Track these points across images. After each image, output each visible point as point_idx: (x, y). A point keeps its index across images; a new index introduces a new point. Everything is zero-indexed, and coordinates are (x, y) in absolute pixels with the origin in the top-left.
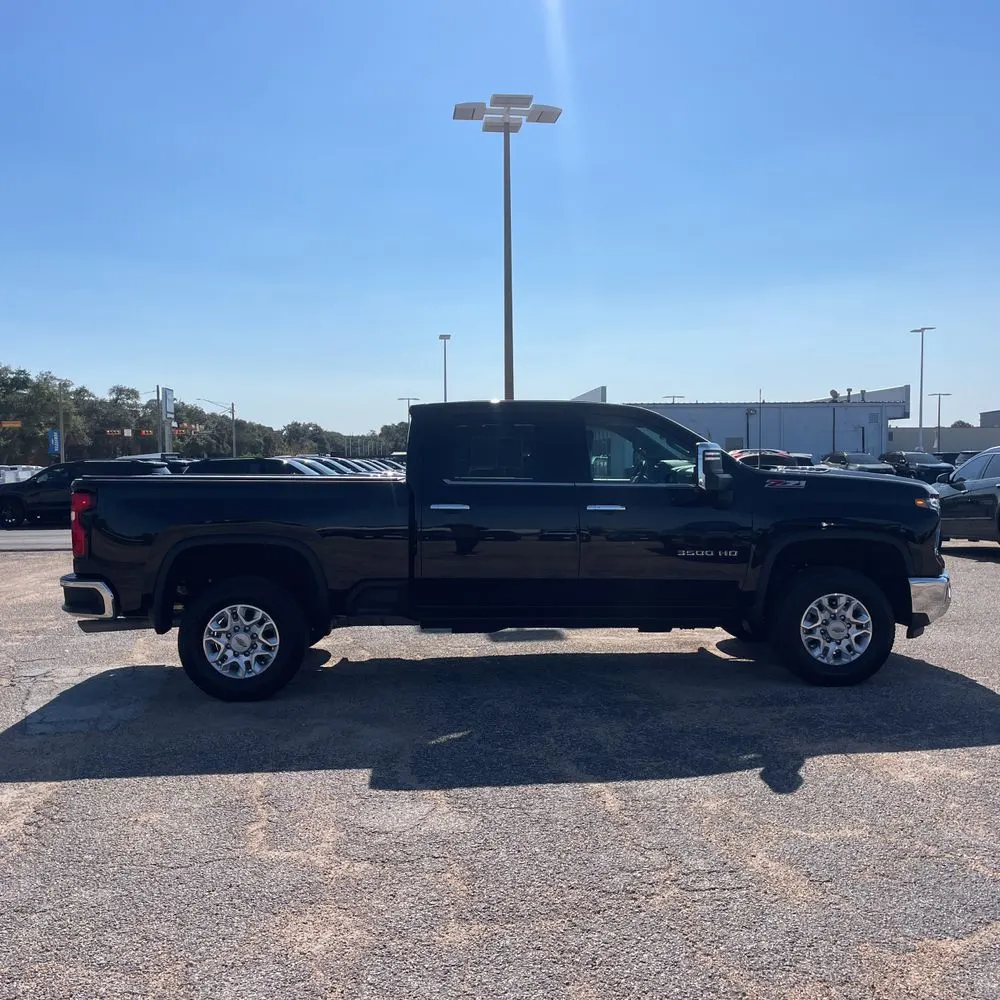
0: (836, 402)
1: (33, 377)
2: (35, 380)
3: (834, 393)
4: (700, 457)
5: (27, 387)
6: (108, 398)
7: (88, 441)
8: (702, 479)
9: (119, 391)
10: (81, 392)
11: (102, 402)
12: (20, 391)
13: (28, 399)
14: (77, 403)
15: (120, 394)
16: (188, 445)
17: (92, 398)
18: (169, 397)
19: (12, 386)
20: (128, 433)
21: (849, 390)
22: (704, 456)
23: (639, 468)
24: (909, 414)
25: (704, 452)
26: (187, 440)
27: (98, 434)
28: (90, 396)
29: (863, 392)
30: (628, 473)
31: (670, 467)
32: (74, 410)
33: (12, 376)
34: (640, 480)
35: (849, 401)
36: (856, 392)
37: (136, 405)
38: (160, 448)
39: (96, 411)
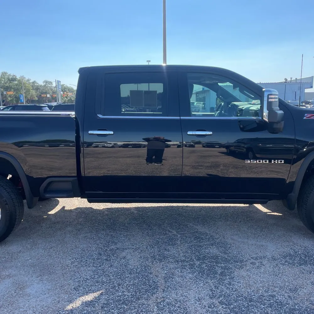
0: (286, 82)
1: (18, 77)
2: (19, 78)
3: (286, 79)
4: (265, 99)
5: (16, 81)
6: (43, 84)
7: (36, 99)
8: (265, 113)
9: (46, 82)
10: (34, 82)
11: (41, 86)
12: (14, 82)
13: (16, 85)
14: (32, 87)
15: (47, 83)
16: (69, 100)
17: (38, 84)
18: (59, 83)
19: (11, 80)
20: (48, 96)
21: (291, 78)
22: (268, 98)
23: (219, 107)
24: (312, 86)
25: (268, 95)
26: (69, 98)
27: (40, 97)
28: (37, 84)
29: (296, 79)
30: (212, 110)
31: (237, 106)
32: (31, 88)
33: (11, 77)
34: (220, 115)
35: (291, 82)
36: (294, 79)
37: (52, 87)
38: (57, 101)
39: (39, 89)
